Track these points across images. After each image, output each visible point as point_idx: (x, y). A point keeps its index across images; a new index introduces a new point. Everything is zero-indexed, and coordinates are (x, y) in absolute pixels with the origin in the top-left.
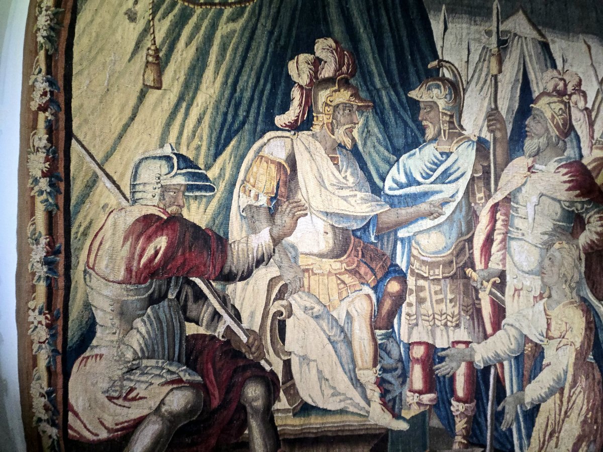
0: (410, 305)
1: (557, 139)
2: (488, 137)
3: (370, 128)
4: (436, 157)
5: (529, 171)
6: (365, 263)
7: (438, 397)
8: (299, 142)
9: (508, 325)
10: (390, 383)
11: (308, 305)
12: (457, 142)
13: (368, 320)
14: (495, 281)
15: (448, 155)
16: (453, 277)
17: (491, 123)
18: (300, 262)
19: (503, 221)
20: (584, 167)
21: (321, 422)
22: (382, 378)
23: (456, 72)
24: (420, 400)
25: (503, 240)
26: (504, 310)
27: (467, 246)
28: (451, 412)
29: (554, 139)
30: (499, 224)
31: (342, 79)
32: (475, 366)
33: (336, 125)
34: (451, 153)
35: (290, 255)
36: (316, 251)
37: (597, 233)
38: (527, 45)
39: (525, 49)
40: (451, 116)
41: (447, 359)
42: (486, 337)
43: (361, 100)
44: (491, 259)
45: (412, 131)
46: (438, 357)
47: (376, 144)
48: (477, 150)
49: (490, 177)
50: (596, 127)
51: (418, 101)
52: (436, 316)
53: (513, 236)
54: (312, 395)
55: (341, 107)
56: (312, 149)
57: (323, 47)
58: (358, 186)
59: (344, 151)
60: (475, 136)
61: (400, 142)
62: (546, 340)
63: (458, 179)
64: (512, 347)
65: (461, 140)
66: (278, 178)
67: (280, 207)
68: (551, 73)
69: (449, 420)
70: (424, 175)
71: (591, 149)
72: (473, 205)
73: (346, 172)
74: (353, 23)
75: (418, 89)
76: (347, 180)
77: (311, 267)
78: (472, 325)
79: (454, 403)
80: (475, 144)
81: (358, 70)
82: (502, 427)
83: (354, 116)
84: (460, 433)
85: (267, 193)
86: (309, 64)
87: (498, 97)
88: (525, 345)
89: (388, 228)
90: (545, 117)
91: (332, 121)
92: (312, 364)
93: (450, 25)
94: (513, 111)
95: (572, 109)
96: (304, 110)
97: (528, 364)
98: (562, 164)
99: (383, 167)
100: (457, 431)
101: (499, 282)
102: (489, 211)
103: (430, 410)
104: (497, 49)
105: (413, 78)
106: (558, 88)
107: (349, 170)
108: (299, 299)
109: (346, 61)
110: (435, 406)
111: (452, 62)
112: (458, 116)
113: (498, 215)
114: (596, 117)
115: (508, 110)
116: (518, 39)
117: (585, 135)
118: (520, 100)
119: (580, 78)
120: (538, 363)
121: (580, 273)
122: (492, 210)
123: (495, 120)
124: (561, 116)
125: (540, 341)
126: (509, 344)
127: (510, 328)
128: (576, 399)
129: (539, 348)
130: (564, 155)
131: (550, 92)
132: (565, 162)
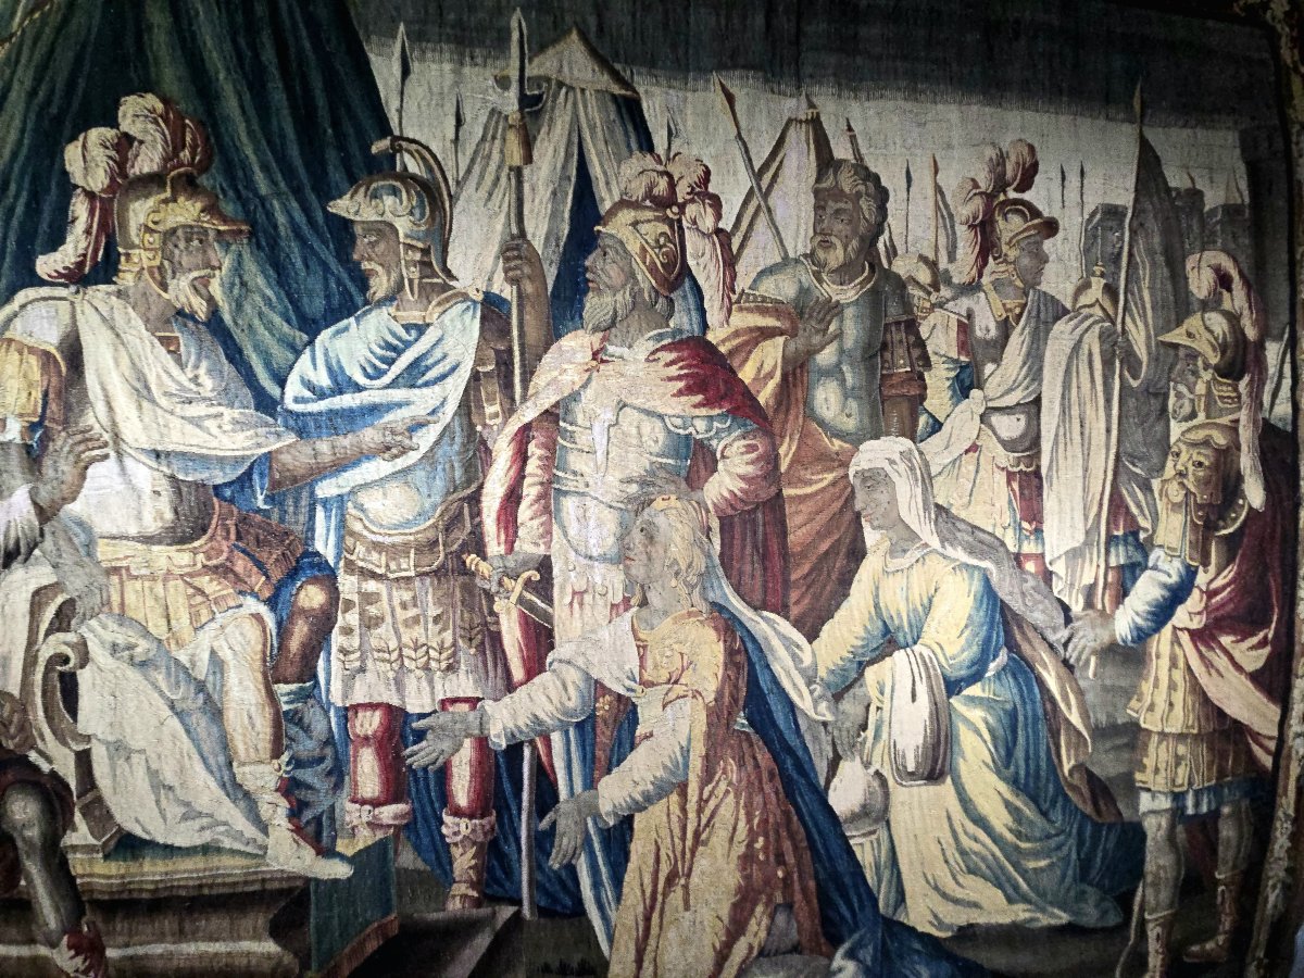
0: (347, 631)
1: (653, 296)
2: (508, 292)
3: (246, 278)
4: (394, 334)
5: (594, 359)
6: (244, 551)
7: (413, 810)
8: (87, 307)
9: (560, 661)
10: (309, 787)
11: (121, 640)
12: (439, 304)
13: (258, 664)
14: (529, 579)
15: (421, 329)
16: (439, 573)
17: (513, 264)
18: (99, 555)
19: (540, 458)
20: (711, 349)
21: (163, 869)
22: (293, 779)
23: (432, 161)
24: (374, 816)
25: (543, 496)
26: (550, 634)
27: (466, 511)
28: (443, 837)
29: (646, 296)
30: (533, 466)
31: (180, 175)
32: (491, 745)
33: (169, 272)
34: (428, 325)
35: (76, 541)
36: (133, 531)
37: (743, 478)
38: (585, 107)
39: (582, 114)
40: (426, 252)
41: (430, 736)
42: (510, 687)
43: (225, 221)
44: (520, 534)
45: (339, 282)
46: (413, 730)
47: (265, 309)
48: (483, 318)
49: (512, 372)
50: (740, 268)
51: (352, 222)
52: (406, 652)
53: (566, 489)
54: (141, 819)
55: (180, 232)
56: (120, 322)
57: (136, 112)
58: (226, 397)
59: (191, 324)
60: (478, 291)
61: (315, 306)
62: (639, 688)
63: (443, 377)
64: (571, 705)
65: (447, 300)
66: (45, 383)
67: (51, 444)
68: (638, 162)
69: (440, 854)
70: (369, 370)
71: (729, 311)
72: (479, 428)
73: (196, 367)
74: (203, 60)
75: (348, 196)
76: (198, 385)
77: (124, 564)
78: (480, 665)
79: (448, 819)
80: (479, 306)
81: (216, 159)
82: (551, 862)
83: (211, 253)
84: (465, 877)
85: (21, 415)
86: (107, 148)
87: (526, 212)
88: (596, 700)
89: (295, 480)
90: (625, 251)
91: (162, 263)
92: (135, 758)
93: (415, 66)
94: (558, 239)
96: (97, 242)
97: (604, 736)
98: (665, 342)
99: (280, 355)
100: (457, 873)
101: (538, 577)
102: (513, 439)
103: (396, 836)
104: (518, 115)
105: (336, 175)
106: (656, 191)
107: (204, 365)
108: (99, 629)
109: (188, 139)
110: (407, 825)
111: (423, 141)
112: (440, 248)
113: (532, 448)
114: (742, 246)
115: (547, 239)
116: (567, 93)
117: (716, 284)
118: (571, 218)
119: (707, 167)
120: (625, 735)
121: (709, 556)
122: (518, 439)
123: (519, 257)
124: (661, 247)
125: (628, 690)
126: (565, 699)
127: (564, 667)
128: (717, 807)
129: (626, 705)
130: (668, 326)
131: (637, 201)
132: (670, 340)
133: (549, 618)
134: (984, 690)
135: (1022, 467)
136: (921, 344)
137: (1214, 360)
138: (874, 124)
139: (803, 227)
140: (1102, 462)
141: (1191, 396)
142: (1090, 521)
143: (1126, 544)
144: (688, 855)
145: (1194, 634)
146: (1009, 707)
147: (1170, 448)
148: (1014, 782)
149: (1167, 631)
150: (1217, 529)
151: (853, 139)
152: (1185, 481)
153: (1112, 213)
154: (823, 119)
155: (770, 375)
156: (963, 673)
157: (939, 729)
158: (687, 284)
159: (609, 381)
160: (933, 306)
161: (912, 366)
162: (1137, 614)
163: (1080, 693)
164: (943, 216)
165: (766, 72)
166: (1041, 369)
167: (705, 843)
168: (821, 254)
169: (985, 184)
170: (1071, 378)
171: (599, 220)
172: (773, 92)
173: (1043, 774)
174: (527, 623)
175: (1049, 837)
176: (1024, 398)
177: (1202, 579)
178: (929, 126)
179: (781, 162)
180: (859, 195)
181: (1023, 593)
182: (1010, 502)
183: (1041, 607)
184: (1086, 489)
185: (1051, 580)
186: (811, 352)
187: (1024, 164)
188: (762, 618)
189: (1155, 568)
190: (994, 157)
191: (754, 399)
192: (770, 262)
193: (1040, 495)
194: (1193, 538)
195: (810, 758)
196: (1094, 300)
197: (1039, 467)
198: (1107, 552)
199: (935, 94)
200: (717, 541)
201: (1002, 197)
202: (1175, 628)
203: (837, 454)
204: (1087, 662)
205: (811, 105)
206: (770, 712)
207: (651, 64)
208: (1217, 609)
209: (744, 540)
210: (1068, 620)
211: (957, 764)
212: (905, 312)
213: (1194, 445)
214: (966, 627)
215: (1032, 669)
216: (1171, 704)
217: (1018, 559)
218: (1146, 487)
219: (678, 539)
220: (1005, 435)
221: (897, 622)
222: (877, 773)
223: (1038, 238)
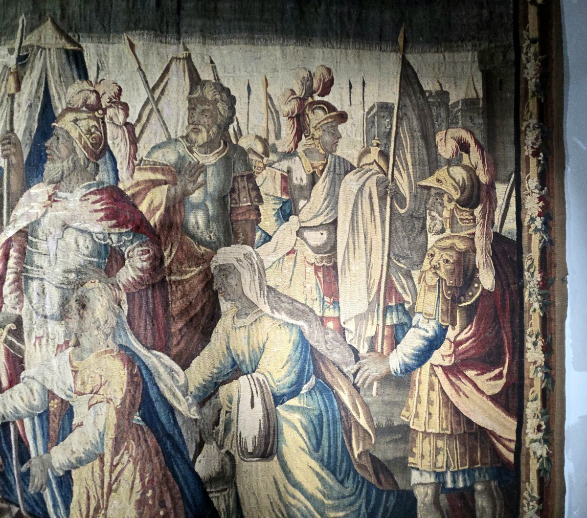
1: (86, 161)
2: (3, 164)
5: (49, 199)
9: (29, 377)
14: (10, 328)
17: (6, 147)
19: (15, 258)
20: (121, 193)
25: (17, 280)
26: (22, 361)
29: (82, 162)
30: (11, 262)
38: (50, 58)
39: (48, 61)
44: (3, 302)
49: (3, 208)
50: (140, 145)
53: (33, 276)
62: (74, 396)
64: (35, 403)
68: (78, 86)
82: (30, 490)
87: (15, 118)
88: (49, 402)
90: (70, 137)
94: (31, 132)
95: (107, 125)
97: (55, 424)
98: (92, 189)
101: (15, 328)
104: (15, 67)
106: (89, 102)
113: (11, 252)
114: (142, 132)
115: (25, 131)
116: (41, 52)
117: (125, 154)
118: (39, 120)
119: (120, 87)
120: (66, 423)
121: (119, 316)
122: (5, 246)
123: (9, 143)
124: (91, 134)
125: (68, 396)
126: (32, 399)
127: (30, 380)
128: (122, 470)
129: (66, 406)
130: (95, 180)
131: (77, 108)
132: (95, 188)
133: (21, 352)
134: (300, 402)
135: (324, 263)
136: (257, 189)
137: (456, 196)
138: (228, 59)
139: (181, 120)
140: (379, 261)
141: (441, 219)
142: (372, 297)
143: (397, 311)
144: (105, 497)
145: (445, 369)
146: (317, 413)
147: (426, 251)
148: (320, 460)
149: (426, 366)
150: (460, 302)
151: (214, 69)
152: (438, 272)
153: (385, 108)
154: (193, 57)
155: (158, 208)
156: (285, 391)
157: (269, 427)
158: (107, 155)
159: (59, 212)
160: (265, 166)
161: (251, 202)
162: (405, 355)
163: (366, 406)
164: (272, 112)
165: (156, 31)
166: (337, 202)
167: (116, 491)
168: (193, 136)
169: (299, 93)
170: (357, 208)
171: (54, 119)
172: (161, 42)
173: (339, 457)
174: (8, 355)
175: (343, 497)
176: (326, 220)
177: (451, 334)
178: (263, 59)
179: (167, 83)
180: (216, 101)
181: (326, 342)
182: (317, 285)
183: (338, 350)
184: (368, 276)
185: (344, 333)
186: (186, 194)
187: (324, 80)
188: (153, 355)
189: (417, 326)
190: (306, 76)
191: (148, 223)
192: (158, 141)
193: (337, 280)
194: (445, 308)
195: (184, 441)
196: (372, 161)
197: (335, 264)
198: (385, 316)
199: (266, 40)
200: (125, 307)
201: (310, 100)
202: (432, 365)
203: (203, 255)
204: (371, 384)
205: (186, 49)
206: (156, 413)
207: (90, 30)
208: (463, 353)
209: (141, 307)
210: (357, 359)
211: (282, 448)
212: (246, 170)
213: (444, 249)
214: (287, 362)
215: (333, 389)
216: (430, 414)
217: (323, 320)
218: (408, 275)
219: (100, 306)
220: (313, 243)
221: (241, 358)
222: (228, 452)
223: (334, 124)
